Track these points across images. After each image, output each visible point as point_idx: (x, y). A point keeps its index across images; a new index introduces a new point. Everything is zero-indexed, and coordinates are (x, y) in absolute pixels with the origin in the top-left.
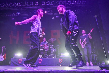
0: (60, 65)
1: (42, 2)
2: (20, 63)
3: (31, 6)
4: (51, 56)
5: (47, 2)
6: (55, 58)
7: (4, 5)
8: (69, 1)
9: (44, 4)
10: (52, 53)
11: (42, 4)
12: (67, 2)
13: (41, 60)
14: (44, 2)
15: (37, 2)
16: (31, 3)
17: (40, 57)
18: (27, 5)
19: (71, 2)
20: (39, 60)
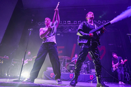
0: (91, 82)
1: (74, 21)
2: (52, 77)
3: (64, 24)
4: (82, 72)
5: (79, 22)
6: (86, 73)
7: (41, 23)
8: (99, 21)
9: (76, 23)
10: (83, 68)
11: (74, 23)
12: (97, 22)
13: (72, 76)
14: (76, 21)
15: (70, 21)
16: (65, 22)
17: (71, 72)
18: (61, 24)
19: (101, 22)
20: (70, 75)
